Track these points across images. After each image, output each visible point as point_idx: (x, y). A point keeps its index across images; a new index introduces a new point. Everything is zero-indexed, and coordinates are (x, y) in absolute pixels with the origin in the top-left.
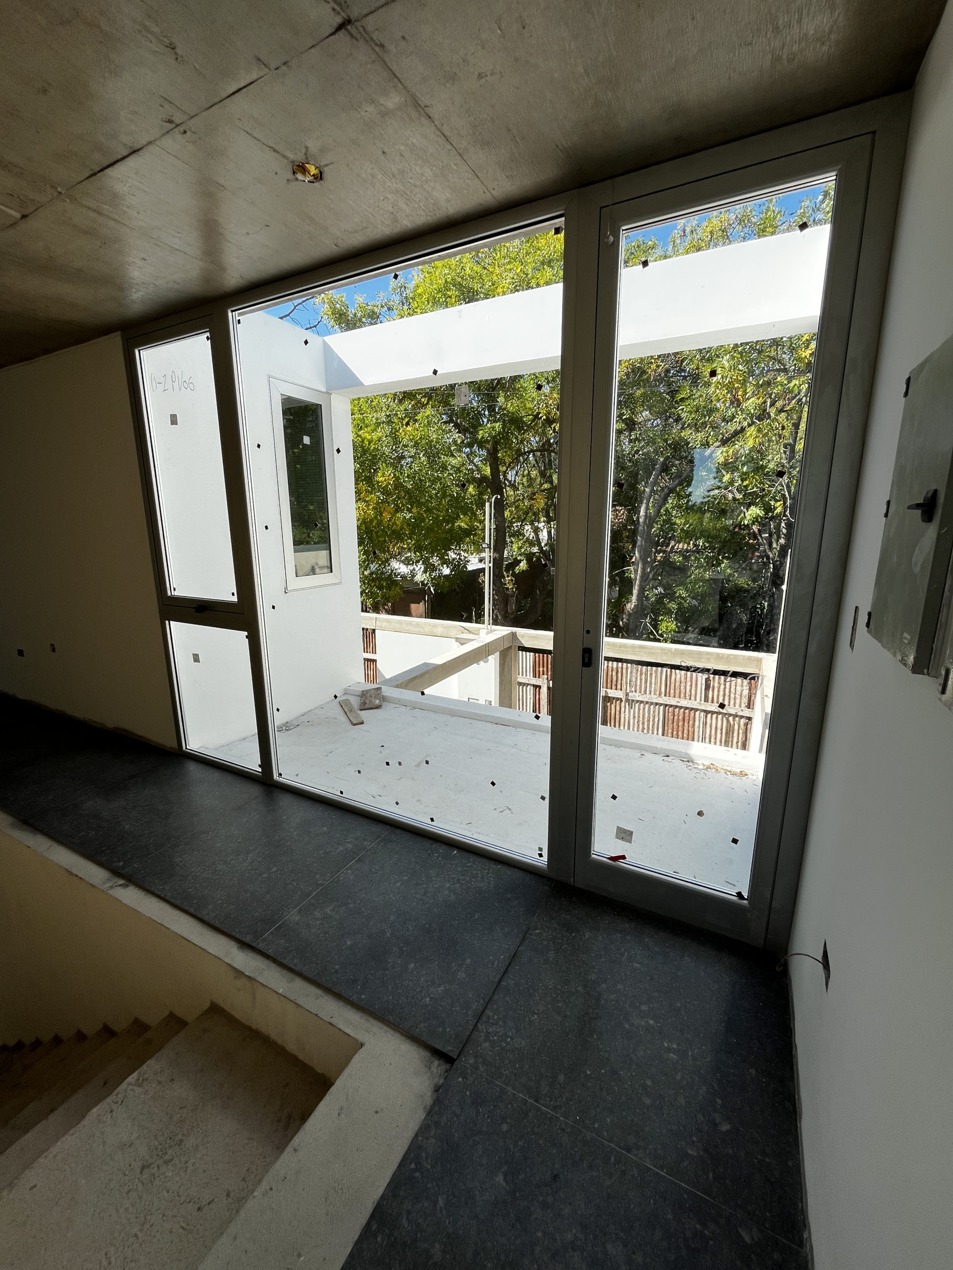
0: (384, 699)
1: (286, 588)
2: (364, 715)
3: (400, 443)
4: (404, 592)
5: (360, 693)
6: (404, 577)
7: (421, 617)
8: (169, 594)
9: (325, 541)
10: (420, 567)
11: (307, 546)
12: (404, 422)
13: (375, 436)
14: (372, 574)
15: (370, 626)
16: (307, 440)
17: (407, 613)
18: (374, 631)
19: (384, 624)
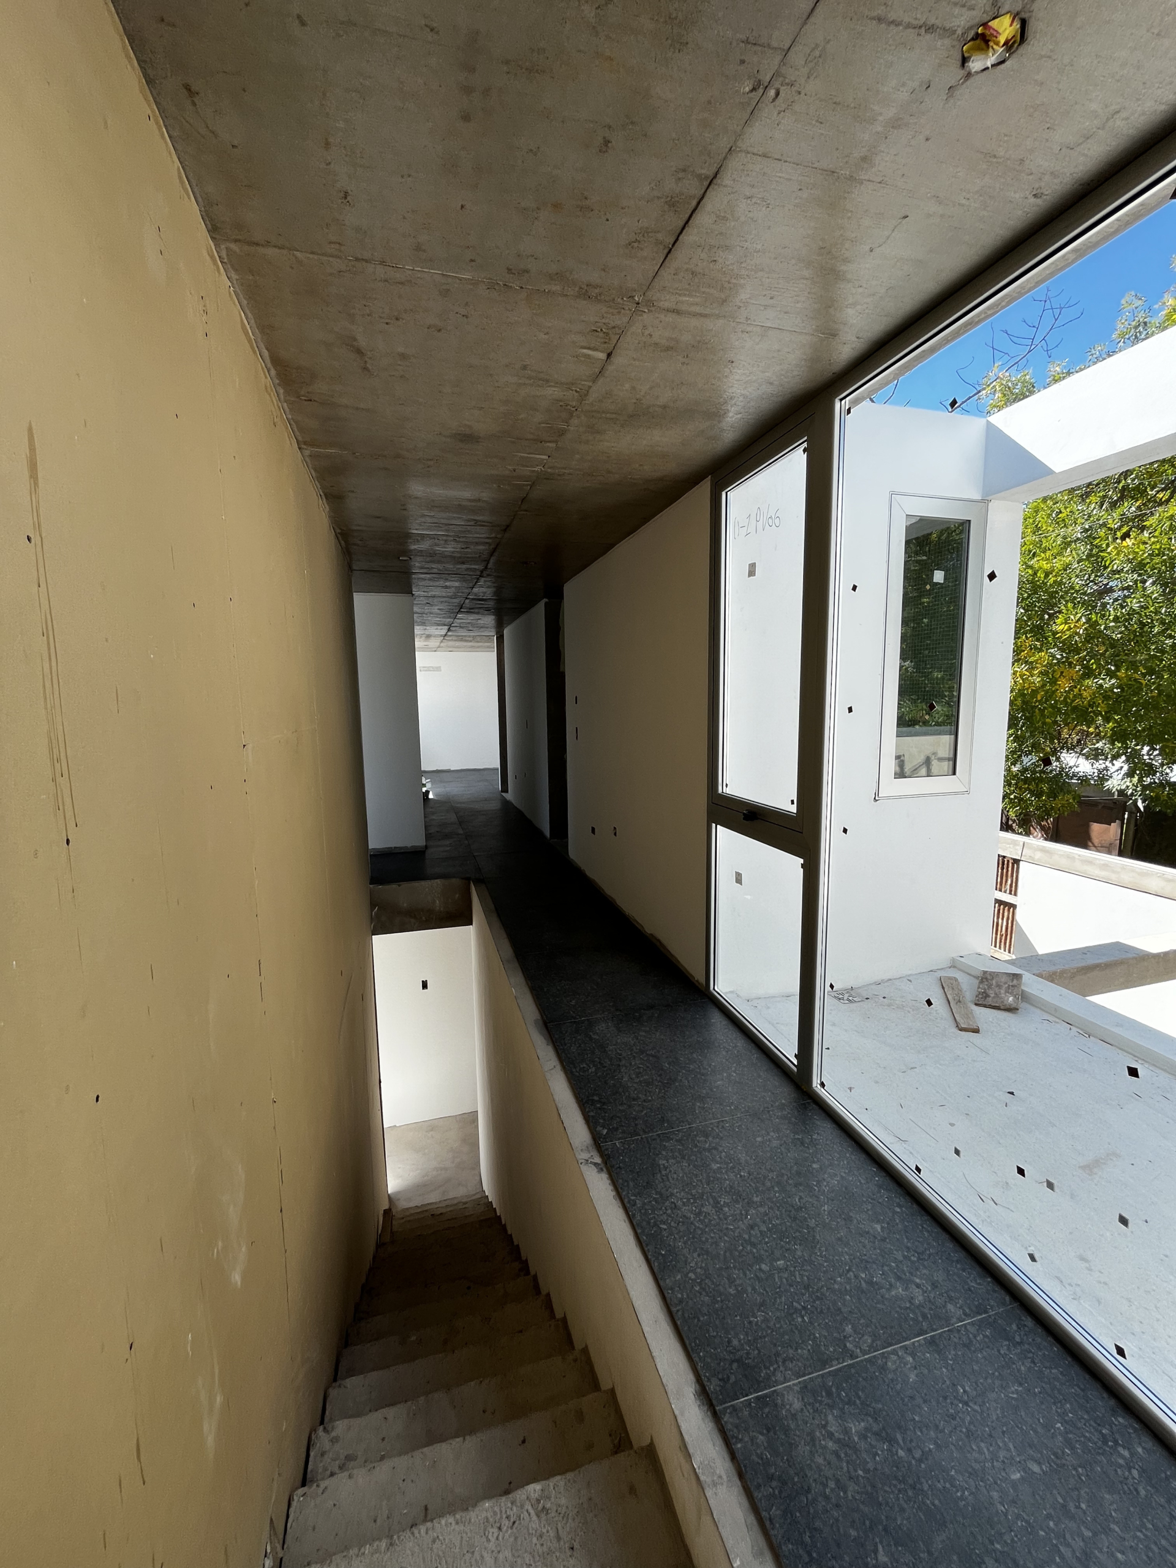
0: (1025, 997)
1: (877, 794)
2: (984, 1016)
4: (1080, 803)
8: (720, 791)
9: (951, 722)
12: (1119, 534)
15: (1011, 853)
16: (939, 576)
18: (1016, 862)
19: (1038, 855)
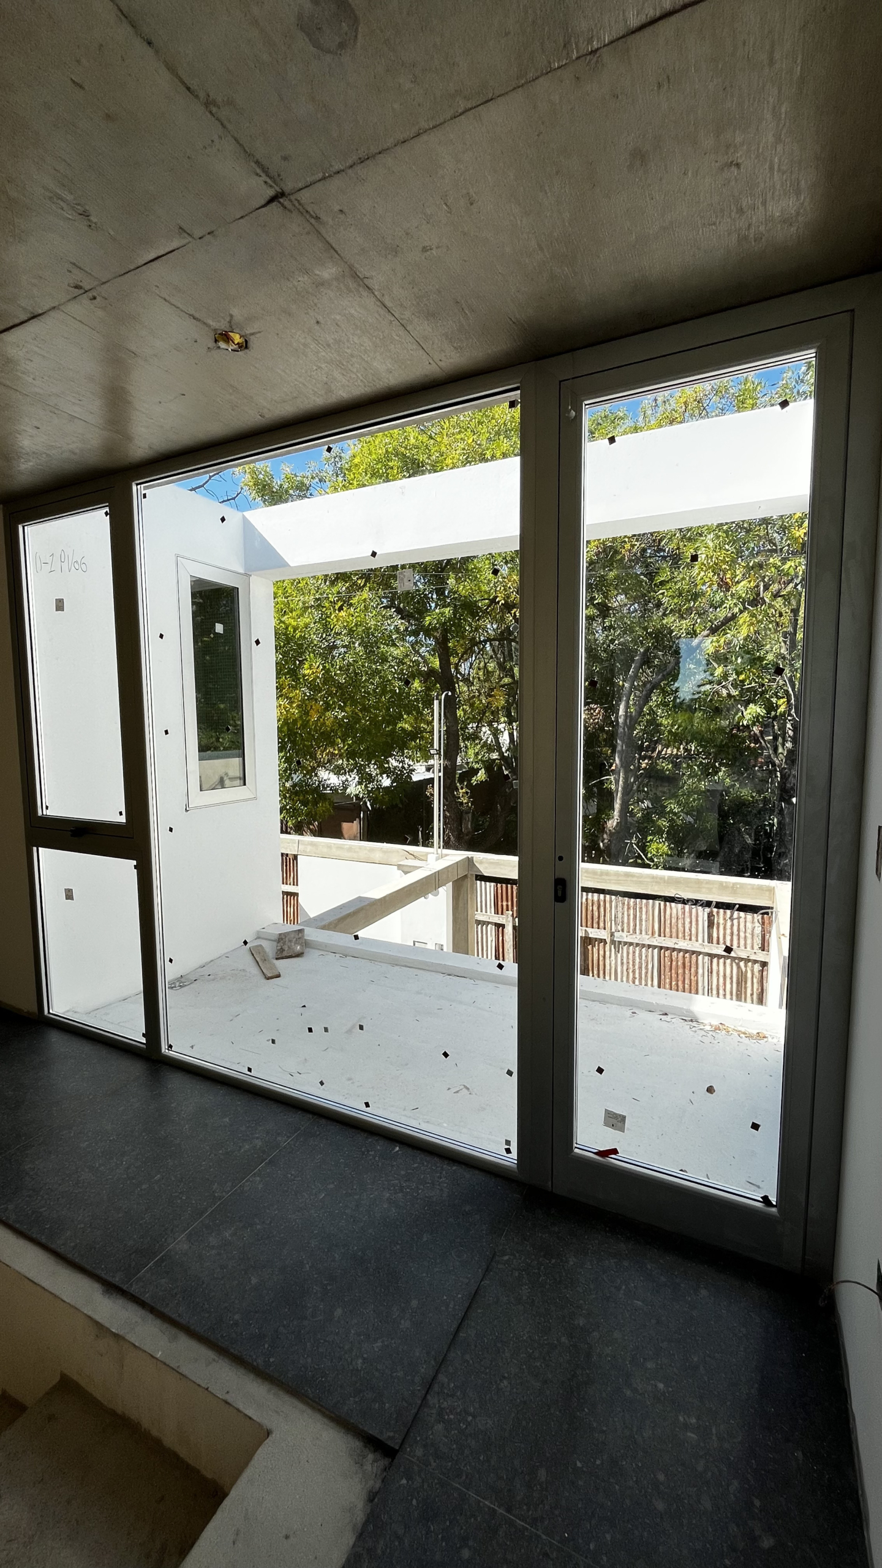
0: (307, 944)
1: (187, 805)
2: (281, 965)
3: (332, 630)
4: (335, 808)
5: (276, 938)
6: (334, 790)
7: (354, 839)
8: (40, 813)
9: (237, 746)
10: (353, 778)
11: (216, 753)
12: (337, 607)
13: (302, 622)
14: (294, 785)
15: (291, 851)
16: (219, 628)
17: (338, 834)
18: (295, 857)
19: (309, 848)
